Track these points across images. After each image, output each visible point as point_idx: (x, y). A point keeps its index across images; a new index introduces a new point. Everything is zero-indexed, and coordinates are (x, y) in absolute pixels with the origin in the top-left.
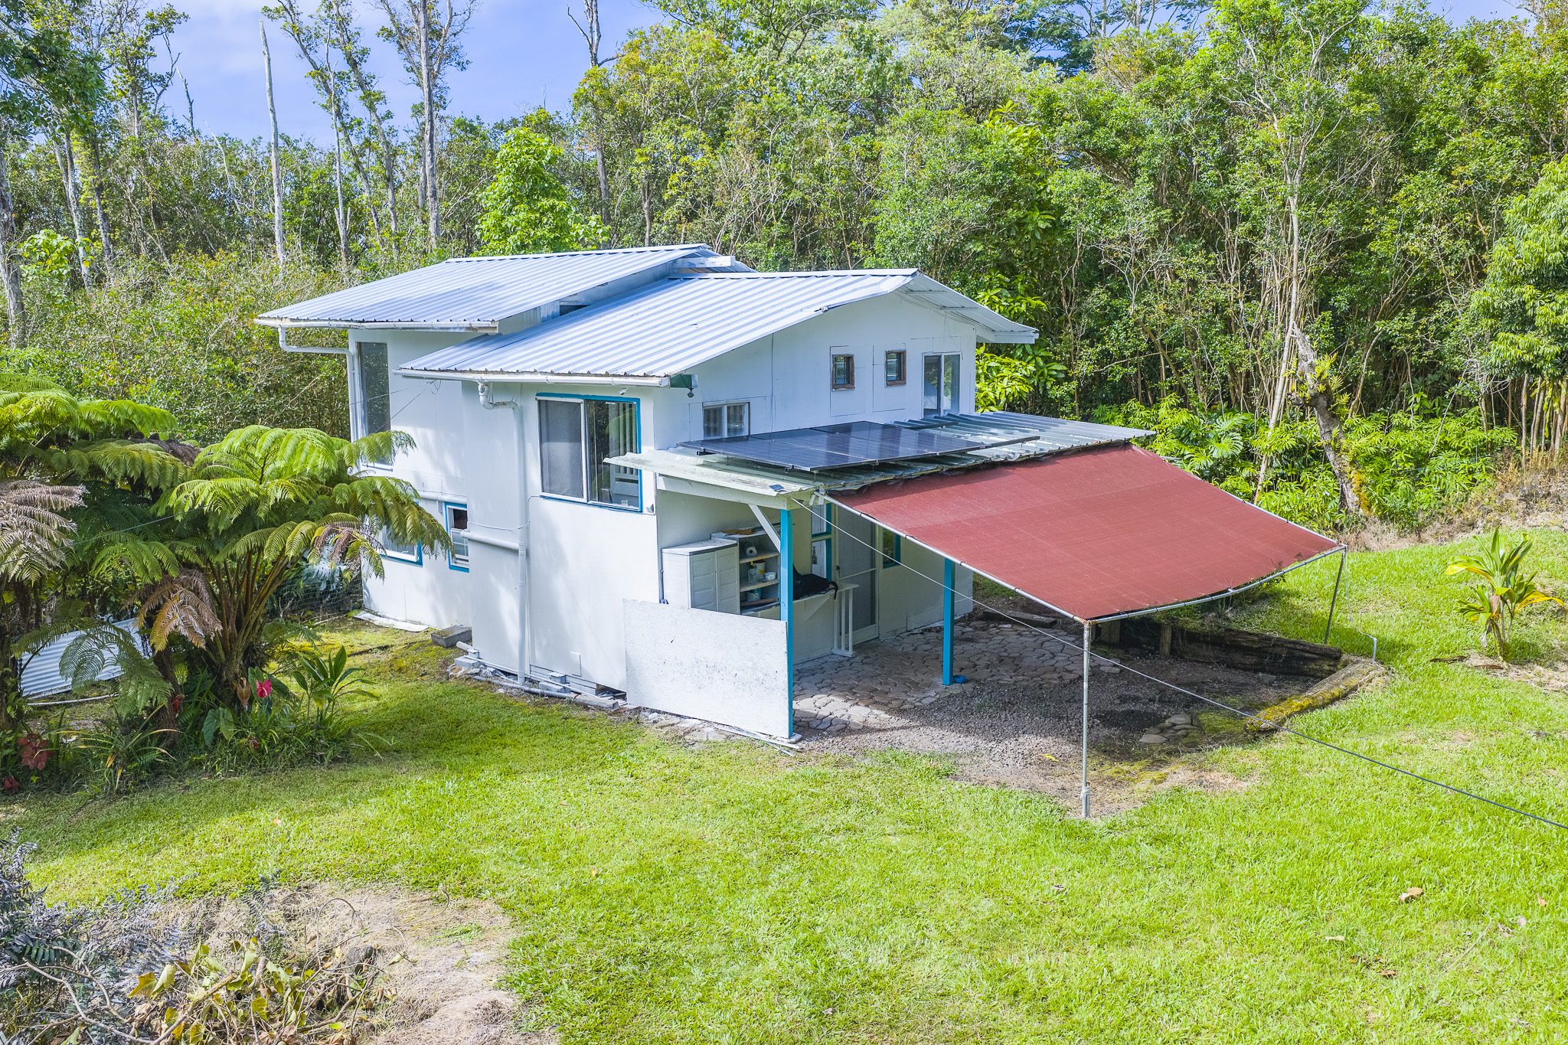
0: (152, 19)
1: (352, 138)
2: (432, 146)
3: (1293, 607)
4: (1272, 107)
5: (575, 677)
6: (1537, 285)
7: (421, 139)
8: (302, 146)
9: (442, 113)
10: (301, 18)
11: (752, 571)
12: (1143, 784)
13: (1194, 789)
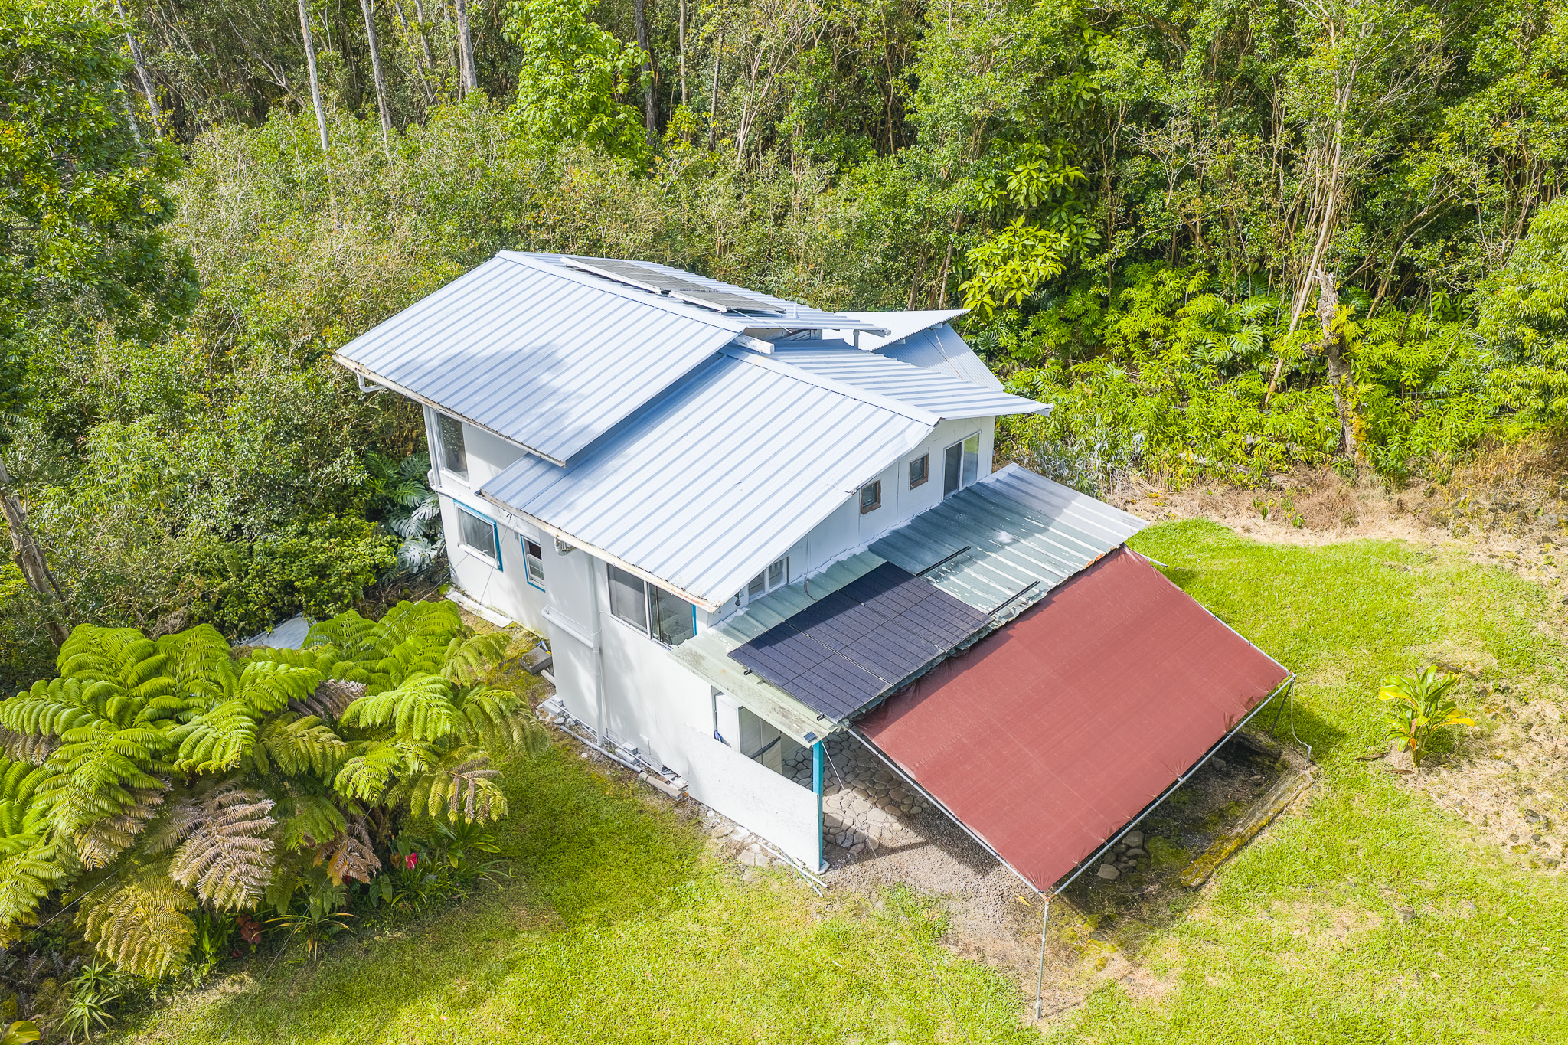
5: (645, 754)
12: (1087, 966)
13: (1124, 986)
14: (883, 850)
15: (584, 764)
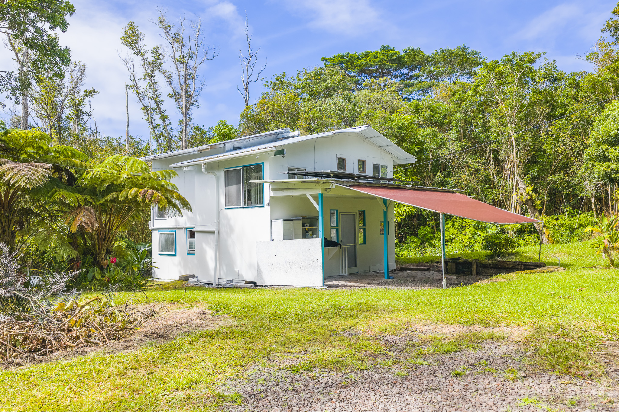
0: (86, 92)
1: (156, 131)
2: (186, 131)
3: (525, 256)
4: (502, 100)
5: (237, 279)
6: (609, 145)
7: (182, 132)
8: (137, 140)
9: (190, 123)
10: (140, 88)
11: (307, 234)
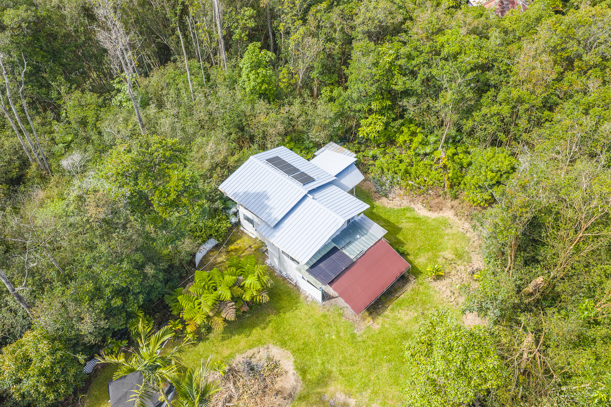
12: (367, 321)
13: (371, 326)
14: (333, 298)
15: (276, 276)
